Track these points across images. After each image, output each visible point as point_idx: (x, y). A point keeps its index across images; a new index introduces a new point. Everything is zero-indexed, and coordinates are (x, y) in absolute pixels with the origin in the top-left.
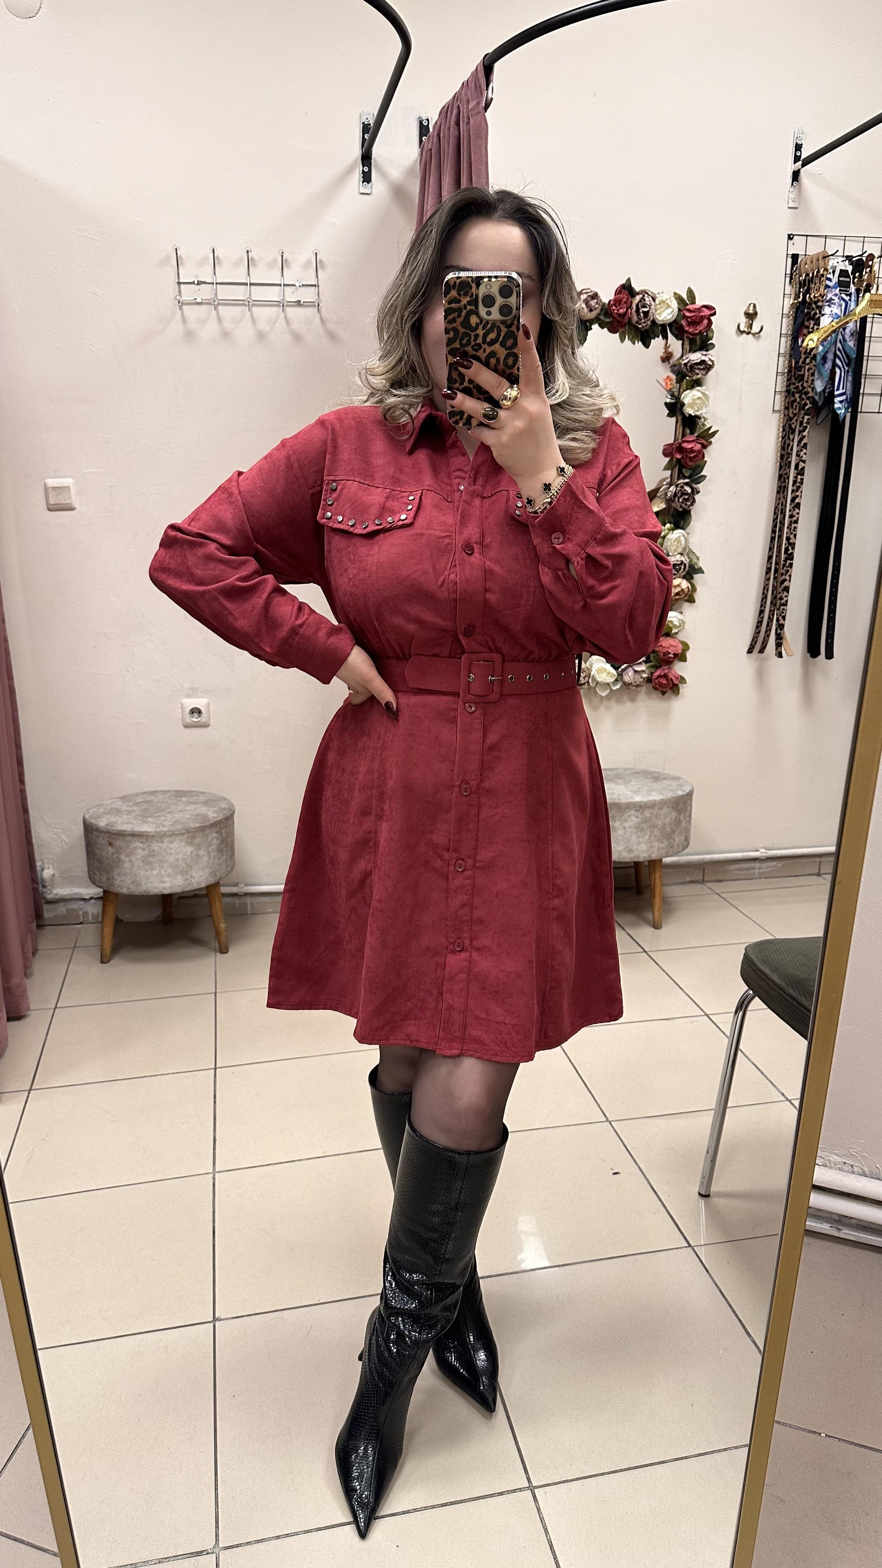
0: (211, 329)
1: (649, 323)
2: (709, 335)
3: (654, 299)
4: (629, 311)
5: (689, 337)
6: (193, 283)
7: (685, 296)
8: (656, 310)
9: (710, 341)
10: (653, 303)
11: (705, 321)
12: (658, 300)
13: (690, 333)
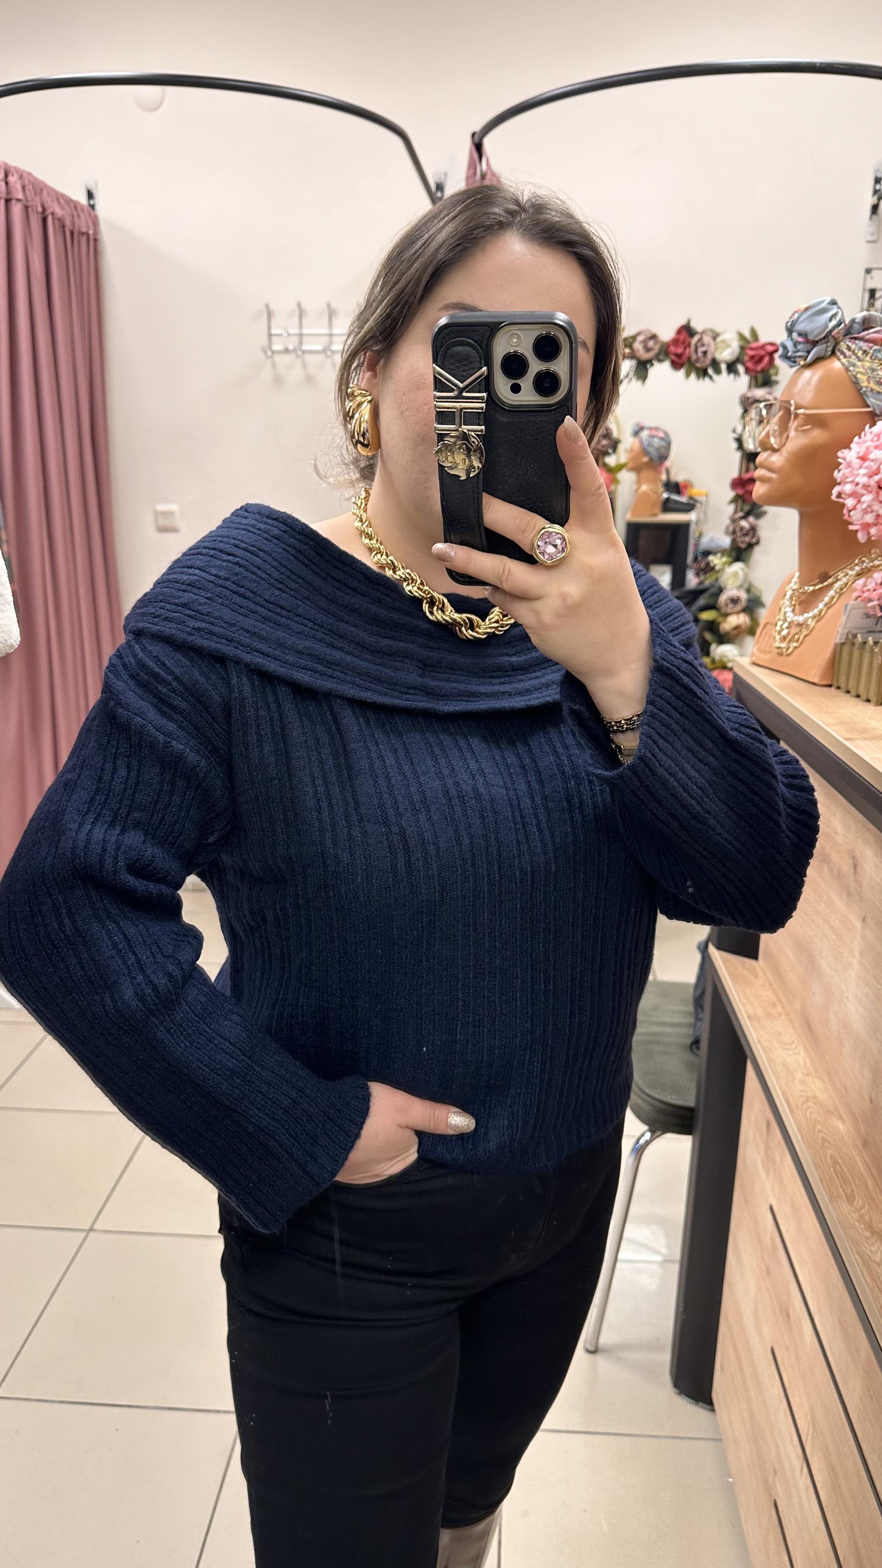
0: (295, 375)
1: (708, 361)
2: (772, 371)
3: (714, 338)
4: (687, 351)
5: (753, 374)
6: (282, 335)
7: (747, 335)
8: (716, 349)
9: (774, 378)
10: (712, 343)
11: (766, 359)
12: (719, 339)
13: (752, 370)
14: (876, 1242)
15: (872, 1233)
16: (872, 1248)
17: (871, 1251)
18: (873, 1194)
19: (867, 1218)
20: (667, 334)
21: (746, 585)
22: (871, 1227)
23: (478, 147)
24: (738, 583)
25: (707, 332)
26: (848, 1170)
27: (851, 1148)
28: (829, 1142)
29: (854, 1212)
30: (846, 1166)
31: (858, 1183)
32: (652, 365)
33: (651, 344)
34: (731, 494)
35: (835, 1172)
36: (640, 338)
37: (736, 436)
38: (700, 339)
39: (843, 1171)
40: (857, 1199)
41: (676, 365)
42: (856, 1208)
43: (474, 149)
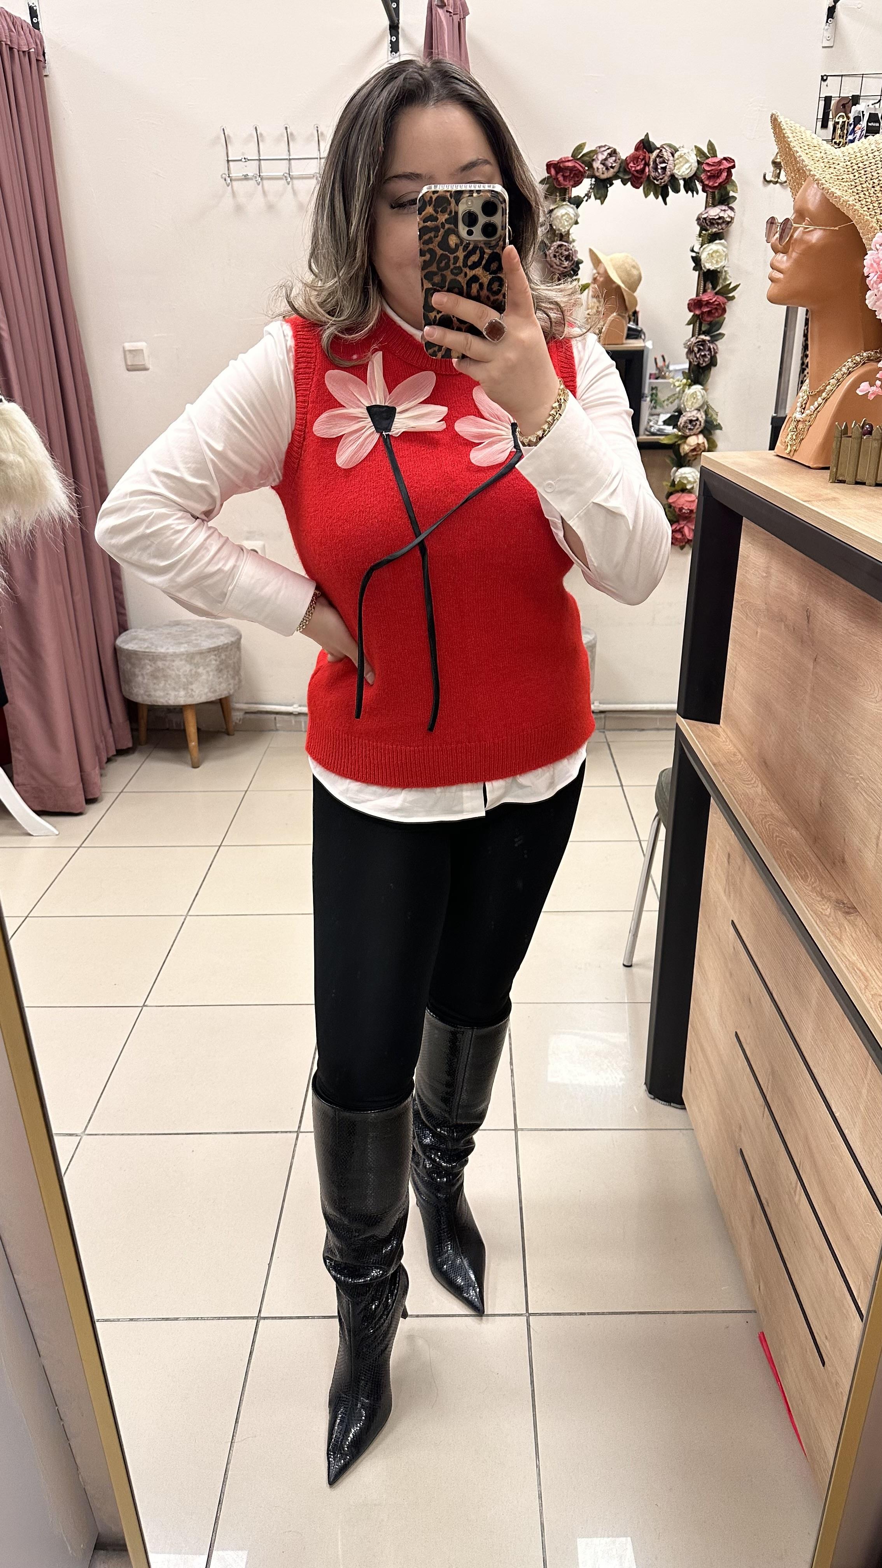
0: (259, 201)
1: (666, 178)
2: (729, 188)
3: (673, 156)
4: (647, 167)
5: (711, 190)
6: (241, 160)
7: (706, 150)
8: (675, 166)
9: (731, 194)
10: (671, 158)
11: (725, 174)
12: (676, 155)
13: (710, 187)
14: (826, 903)
15: (823, 898)
16: (823, 907)
17: (822, 909)
18: (823, 874)
19: (818, 889)
20: (626, 151)
21: (706, 407)
22: (821, 895)
24: (697, 406)
25: (664, 146)
26: (802, 860)
27: (804, 847)
28: (786, 844)
29: (807, 886)
30: (800, 858)
31: (810, 868)
32: (611, 184)
34: (690, 315)
35: (792, 863)
36: (599, 155)
37: (694, 254)
38: (658, 156)
39: (798, 861)
40: (810, 877)
41: (636, 184)
42: (809, 884)
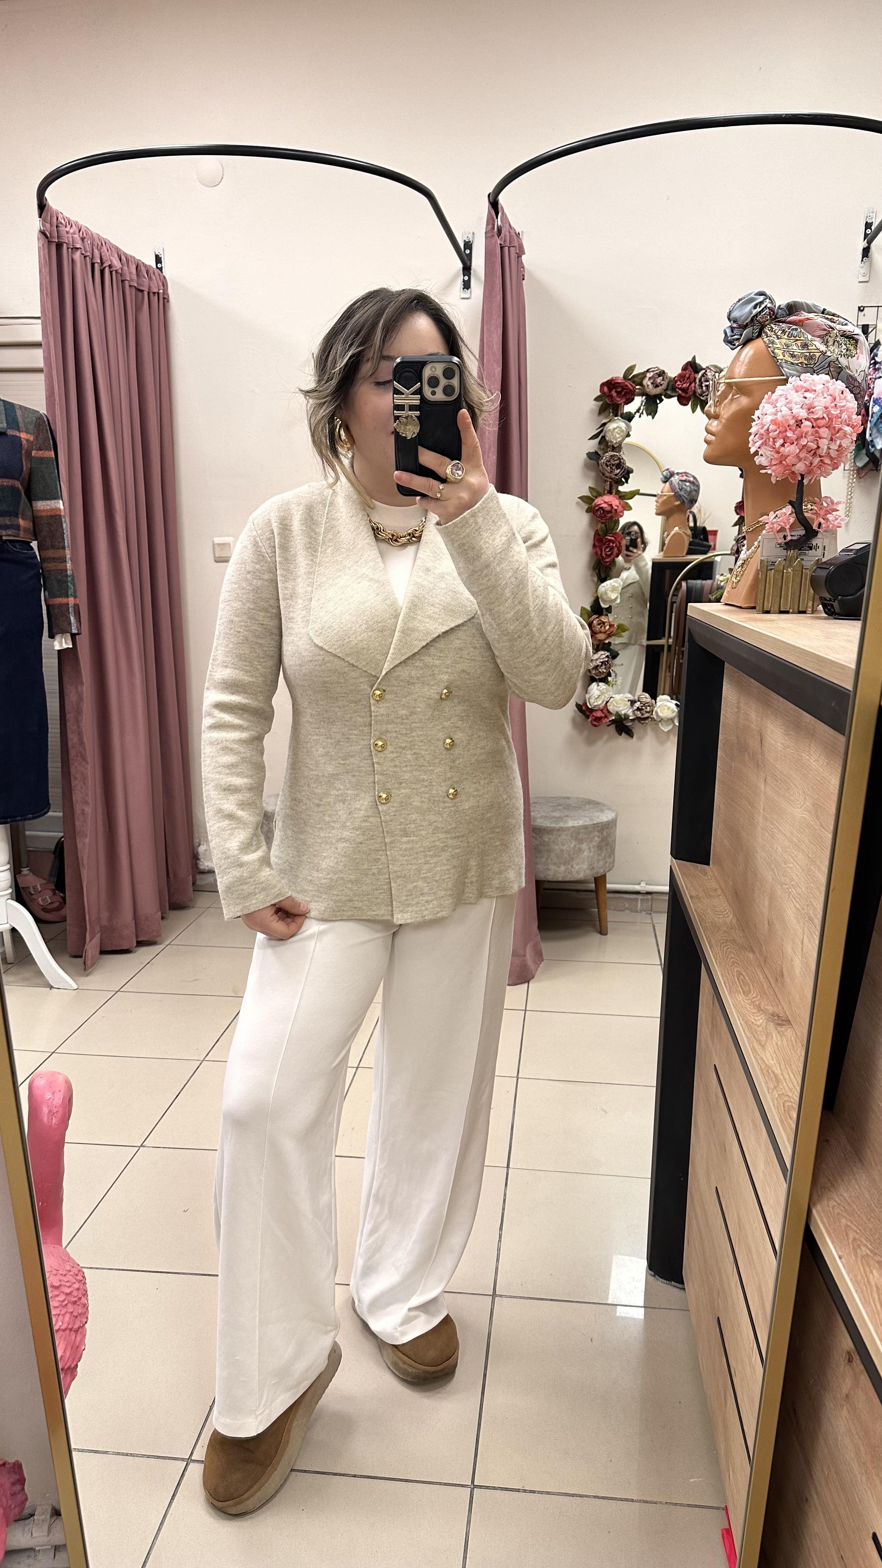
4: (693, 385)
14: (761, 1015)
15: (759, 1011)
16: (757, 1018)
17: (756, 1021)
18: (767, 991)
19: (757, 1003)
20: (673, 372)
22: (758, 1008)
23: (494, 204)
25: (712, 368)
29: (747, 1000)
32: (661, 401)
33: (659, 380)
36: (649, 375)
38: (705, 374)
40: (752, 992)
41: (683, 401)
42: (750, 998)
43: (490, 207)
